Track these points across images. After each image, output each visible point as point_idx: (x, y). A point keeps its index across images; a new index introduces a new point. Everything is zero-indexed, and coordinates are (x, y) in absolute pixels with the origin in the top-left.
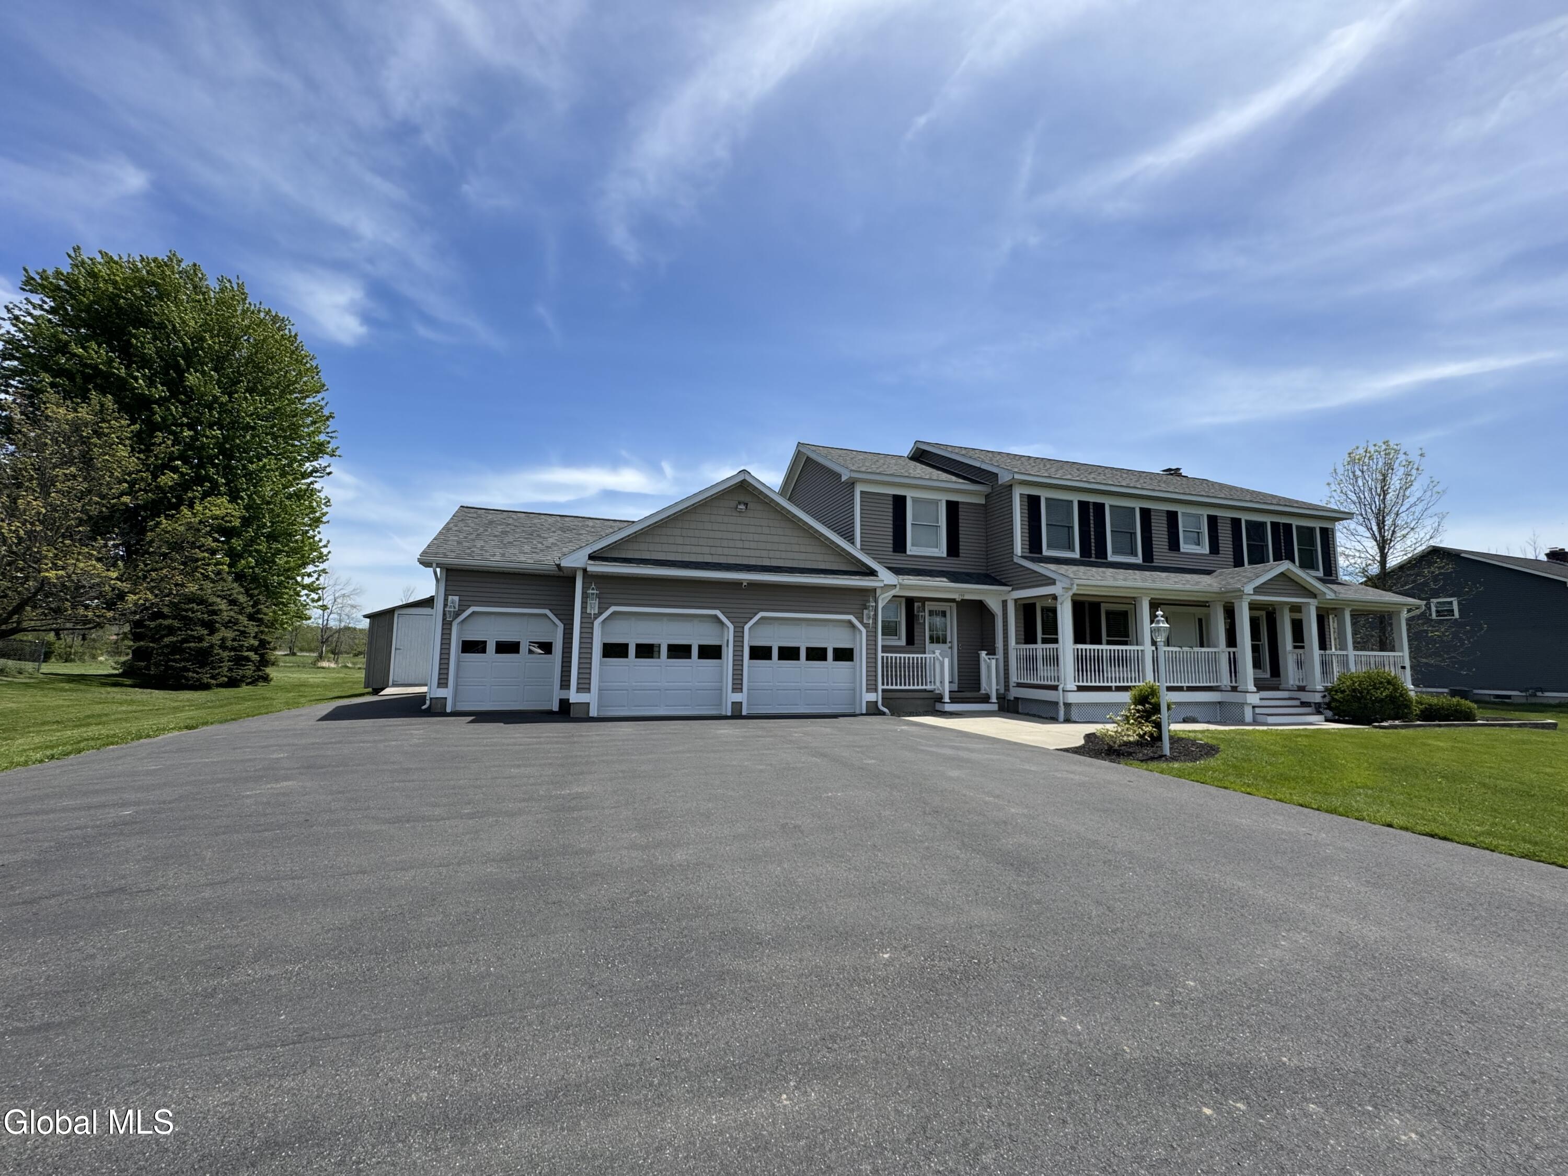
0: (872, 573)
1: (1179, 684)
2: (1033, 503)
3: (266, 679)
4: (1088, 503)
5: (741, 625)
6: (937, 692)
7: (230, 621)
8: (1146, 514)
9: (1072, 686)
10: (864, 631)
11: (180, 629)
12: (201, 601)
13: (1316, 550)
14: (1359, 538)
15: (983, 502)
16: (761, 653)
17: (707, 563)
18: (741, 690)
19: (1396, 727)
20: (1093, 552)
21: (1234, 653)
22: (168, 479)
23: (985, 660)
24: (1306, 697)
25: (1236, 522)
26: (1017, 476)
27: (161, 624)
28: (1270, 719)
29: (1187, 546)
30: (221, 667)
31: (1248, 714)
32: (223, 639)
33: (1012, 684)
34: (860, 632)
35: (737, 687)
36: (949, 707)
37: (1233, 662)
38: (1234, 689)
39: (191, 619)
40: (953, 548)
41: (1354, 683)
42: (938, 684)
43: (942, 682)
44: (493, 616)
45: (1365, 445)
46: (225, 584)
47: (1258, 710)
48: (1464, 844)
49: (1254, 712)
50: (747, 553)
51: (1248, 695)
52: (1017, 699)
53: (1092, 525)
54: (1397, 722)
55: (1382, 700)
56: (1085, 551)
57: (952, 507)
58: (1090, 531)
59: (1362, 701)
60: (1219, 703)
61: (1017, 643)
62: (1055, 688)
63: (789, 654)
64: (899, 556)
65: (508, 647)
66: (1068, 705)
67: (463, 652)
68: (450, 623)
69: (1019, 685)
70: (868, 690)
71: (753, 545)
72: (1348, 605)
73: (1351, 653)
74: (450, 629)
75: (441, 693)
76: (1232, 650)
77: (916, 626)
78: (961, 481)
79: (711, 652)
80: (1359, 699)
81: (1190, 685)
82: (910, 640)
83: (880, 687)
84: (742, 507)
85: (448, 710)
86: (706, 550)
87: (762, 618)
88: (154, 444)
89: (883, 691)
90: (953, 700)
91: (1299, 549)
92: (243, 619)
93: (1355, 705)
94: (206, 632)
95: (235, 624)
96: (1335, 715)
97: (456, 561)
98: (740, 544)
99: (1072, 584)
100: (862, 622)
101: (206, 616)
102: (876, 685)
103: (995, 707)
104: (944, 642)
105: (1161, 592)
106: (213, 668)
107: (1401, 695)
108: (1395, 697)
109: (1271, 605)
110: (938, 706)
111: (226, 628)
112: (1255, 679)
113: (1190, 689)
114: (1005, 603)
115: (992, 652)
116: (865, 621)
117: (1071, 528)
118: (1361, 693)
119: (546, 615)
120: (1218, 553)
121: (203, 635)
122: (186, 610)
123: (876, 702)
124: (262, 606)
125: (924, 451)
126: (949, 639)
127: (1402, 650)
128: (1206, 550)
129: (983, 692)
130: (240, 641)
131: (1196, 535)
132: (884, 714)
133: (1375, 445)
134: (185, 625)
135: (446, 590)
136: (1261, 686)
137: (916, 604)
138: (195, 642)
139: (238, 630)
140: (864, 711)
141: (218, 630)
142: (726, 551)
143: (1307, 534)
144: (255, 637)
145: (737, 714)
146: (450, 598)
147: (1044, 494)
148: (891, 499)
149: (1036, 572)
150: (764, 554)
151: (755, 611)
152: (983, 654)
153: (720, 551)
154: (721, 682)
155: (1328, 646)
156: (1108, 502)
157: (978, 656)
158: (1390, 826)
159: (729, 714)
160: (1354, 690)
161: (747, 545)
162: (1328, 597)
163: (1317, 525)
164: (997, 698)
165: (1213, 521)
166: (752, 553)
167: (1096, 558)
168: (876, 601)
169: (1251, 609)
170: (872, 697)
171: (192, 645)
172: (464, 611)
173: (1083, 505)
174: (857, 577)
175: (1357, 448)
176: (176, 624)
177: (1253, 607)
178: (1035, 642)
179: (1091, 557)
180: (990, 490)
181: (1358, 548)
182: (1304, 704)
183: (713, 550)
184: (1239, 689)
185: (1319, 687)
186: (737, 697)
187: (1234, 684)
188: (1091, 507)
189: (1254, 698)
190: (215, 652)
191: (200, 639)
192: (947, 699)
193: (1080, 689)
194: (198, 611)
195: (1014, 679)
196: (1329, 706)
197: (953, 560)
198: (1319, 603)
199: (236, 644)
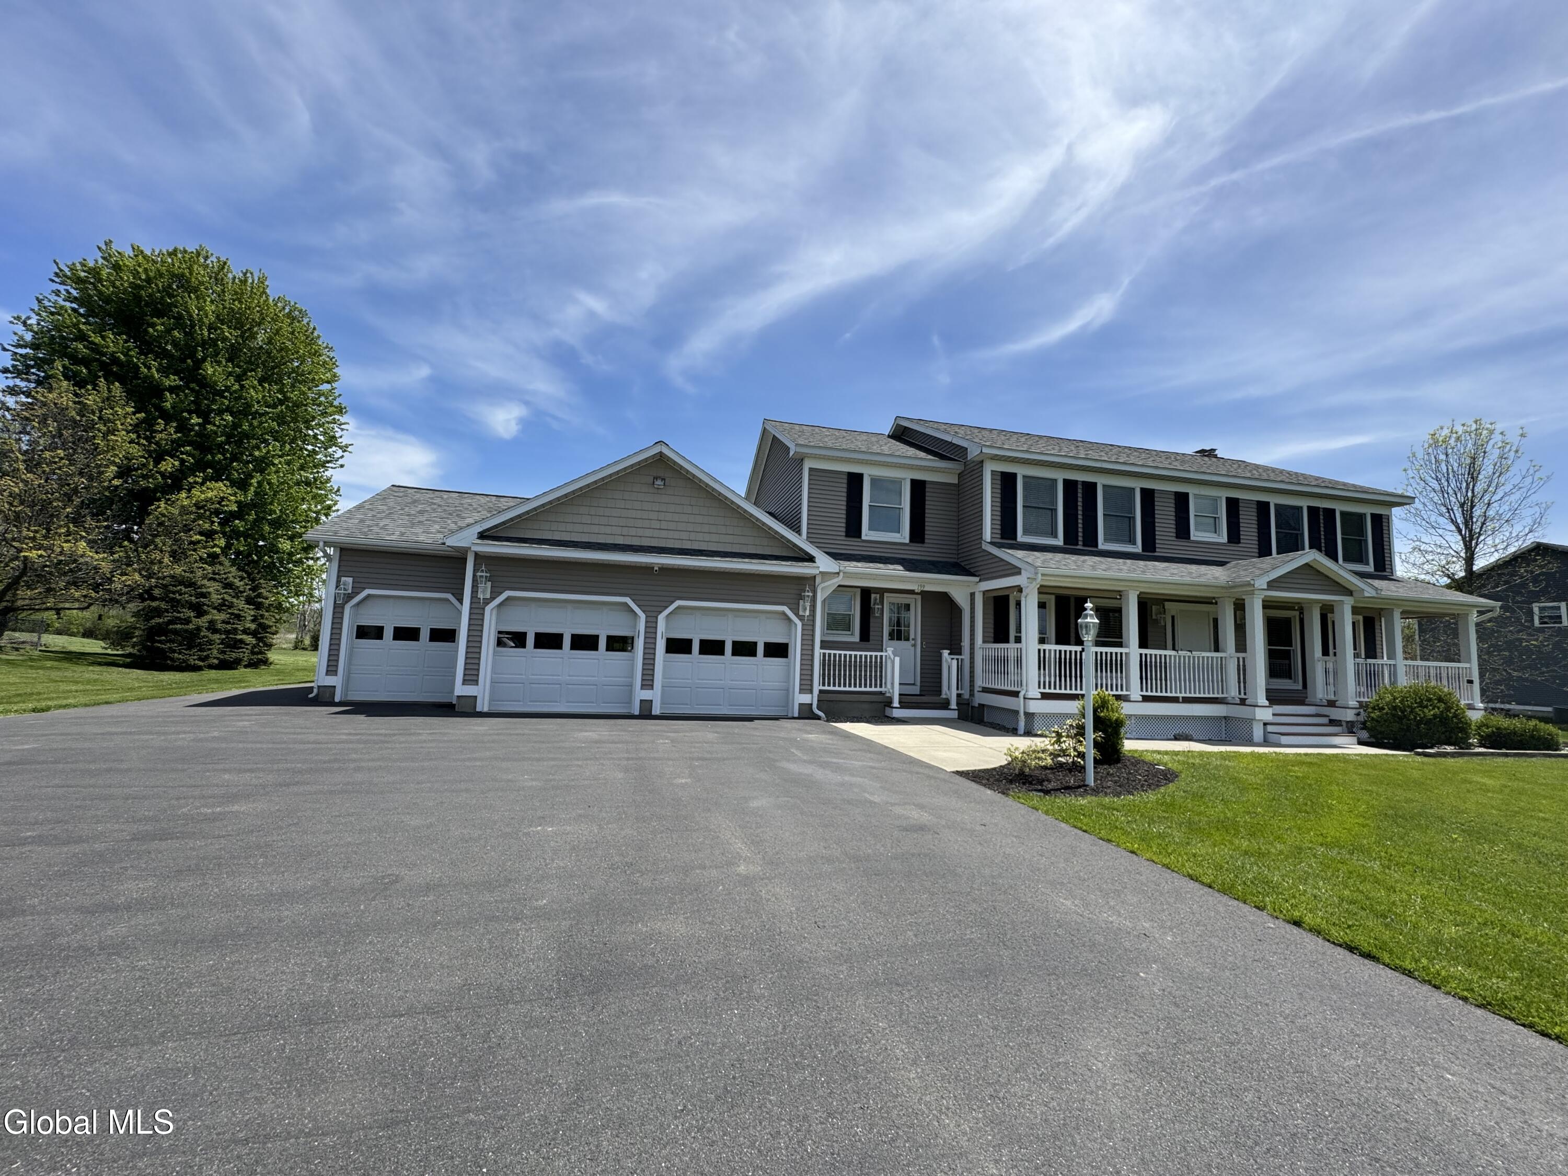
0: (811, 559)
1: (1174, 695)
2: (1007, 482)
3: (266, 662)
4: (1077, 481)
5: (654, 614)
6: (888, 695)
7: (223, 605)
8: (1148, 496)
9: (1034, 692)
10: (799, 624)
11: (167, 611)
12: (191, 584)
13: (1366, 541)
14: (1441, 531)
15: (956, 482)
16: (678, 646)
17: (615, 545)
18: (651, 687)
19: (1445, 755)
20: (1080, 539)
21: (1244, 659)
22: (169, 465)
23: (946, 660)
24: (1335, 714)
25: (1263, 507)
26: (985, 450)
27: (150, 606)
28: (1284, 740)
29: (1199, 534)
30: (210, 649)
31: (1258, 733)
32: (212, 622)
33: (977, 689)
34: (796, 625)
35: (648, 683)
36: (897, 713)
37: (1242, 670)
38: (1243, 702)
39: (178, 601)
40: (918, 533)
41: (1395, 699)
42: (889, 686)
43: (892, 684)
44: (391, 600)
45: (1450, 424)
46: (221, 568)
47: (1270, 728)
48: (1396, 969)
49: (1265, 730)
50: (664, 534)
51: (1257, 709)
52: (982, 706)
53: (1080, 508)
54: (1449, 749)
55: (1429, 722)
56: (1070, 537)
57: (918, 488)
58: (1077, 514)
59: (1405, 721)
60: (1225, 718)
61: (984, 642)
62: (1015, 694)
63: (712, 647)
64: (853, 542)
65: (406, 634)
66: (1029, 716)
67: (357, 638)
68: (342, 607)
69: (985, 690)
70: (802, 691)
71: (672, 526)
72: (1398, 606)
73: (1401, 663)
74: (342, 613)
75: (330, 681)
76: (1241, 655)
77: (872, 620)
78: (930, 457)
79: (619, 644)
80: (1401, 718)
81: (1188, 695)
82: (865, 635)
83: (817, 688)
84: (659, 482)
85: (337, 699)
86: (618, 530)
87: (678, 608)
88: (156, 431)
89: (821, 691)
90: (904, 705)
91: (1343, 539)
92: (241, 604)
93: (1396, 727)
94: (192, 614)
95: (230, 607)
96: (1371, 736)
97: (348, 540)
98: (656, 525)
99: (1036, 573)
100: (797, 615)
101: (193, 598)
102: (812, 685)
103: (955, 714)
104: (907, 639)
105: (1152, 585)
106: (201, 650)
107: (1456, 716)
108: (1447, 718)
109: (1299, 603)
110: (888, 710)
111: (219, 611)
112: (1268, 690)
113: (1187, 700)
114: (972, 595)
115: (956, 650)
116: (801, 613)
117: (1054, 511)
118: (1403, 712)
119: (447, 600)
120: (1239, 542)
121: (189, 617)
122: (174, 593)
123: (811, 704)
124: (262, 591)
125: (906, 428)
126: (912, 636)
127: (1469, 661)
128: (1224, 538)
129: (944, 696)
130: (234, 624)
131: (1212, 520)
132: (819, 718)
133: (1463, 425)
134: (172, 607)
135: (339, 571)
136: (1274, 698)
137: (873, 596)
138: (181, 624)
139: (232, 614)
140: (796, 715)
141: (206, 613)
142: (640, 532)
143: (1353, 522)
144: (253, 621)
145: (646, 713)
146: (343, 579)
147: (1021, 471)
148: (845, 477)
149: (1002, 560)
150: (684, 536)
151: (672, 599)
152: (946, 653)
153: (633, 532)
154: (632, 677)
155: (1379, 654)
156: (1101, 481)
157: (940, 655)
158: (1297, 923)
159: (637, 713)
160: (1395, 708)
161: (664, 525)
162: (1367, 594)
163: (1368, 510)
164: (958, 704)
165: (1233, 505)
166: (671, 534)
167: (1084, 545)
168: (815, 592)
169: (1264, 607)
170: (805, 699)
171: (179, 626)
172: (358, 593)
173: (1070, 486)
174: (789, 563)
175: (1442, 428)
176: (163, 605)
177: (1268, 605)
178: (1007, 641)
179: (1077, 544)
180: (962, 468)
181: (1438, 543)
182: (1333, 722)
183: (625, 531)
184: (1247, 702)
185: (1353, 703)
186: (646, 695)
187: (1243, 696)
188: (1080, 486)
189: (1265, 714)
190: (202, 634)
191: (187, 621)
192: (896, 704)
193: (1045, 696)
194: (185, 593)
195: (979, 683)
196: (1364, 726)
197: (917, 547)
198: (1355, 601)
199: (229, 627)
